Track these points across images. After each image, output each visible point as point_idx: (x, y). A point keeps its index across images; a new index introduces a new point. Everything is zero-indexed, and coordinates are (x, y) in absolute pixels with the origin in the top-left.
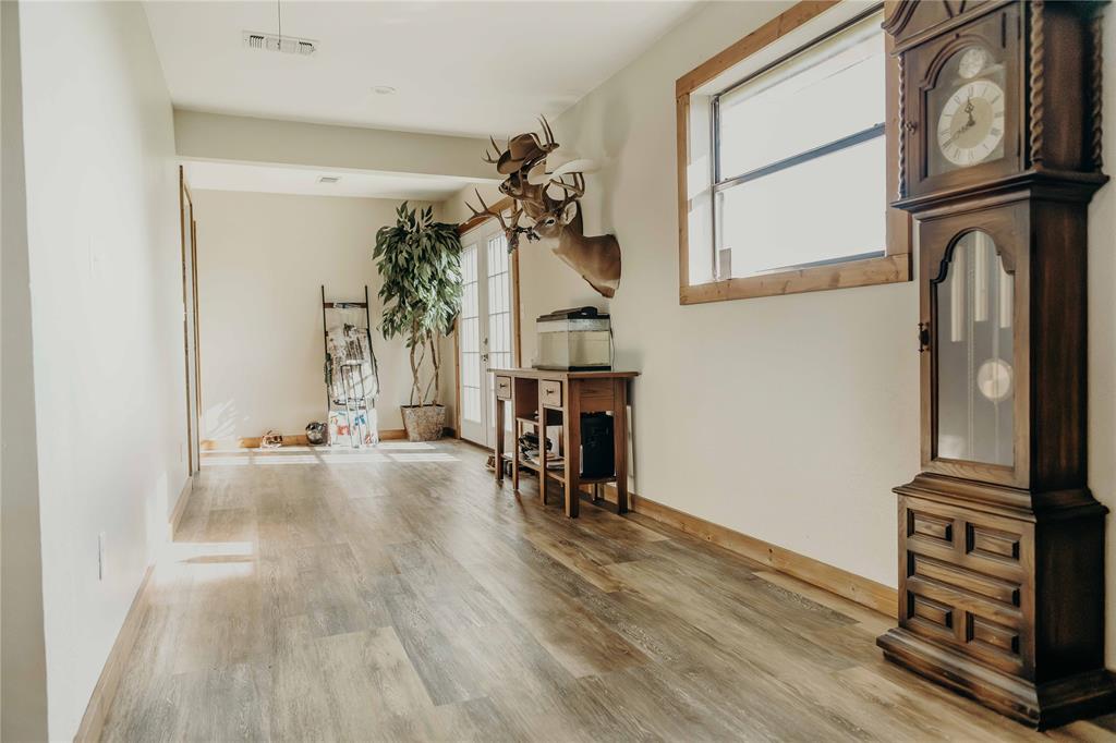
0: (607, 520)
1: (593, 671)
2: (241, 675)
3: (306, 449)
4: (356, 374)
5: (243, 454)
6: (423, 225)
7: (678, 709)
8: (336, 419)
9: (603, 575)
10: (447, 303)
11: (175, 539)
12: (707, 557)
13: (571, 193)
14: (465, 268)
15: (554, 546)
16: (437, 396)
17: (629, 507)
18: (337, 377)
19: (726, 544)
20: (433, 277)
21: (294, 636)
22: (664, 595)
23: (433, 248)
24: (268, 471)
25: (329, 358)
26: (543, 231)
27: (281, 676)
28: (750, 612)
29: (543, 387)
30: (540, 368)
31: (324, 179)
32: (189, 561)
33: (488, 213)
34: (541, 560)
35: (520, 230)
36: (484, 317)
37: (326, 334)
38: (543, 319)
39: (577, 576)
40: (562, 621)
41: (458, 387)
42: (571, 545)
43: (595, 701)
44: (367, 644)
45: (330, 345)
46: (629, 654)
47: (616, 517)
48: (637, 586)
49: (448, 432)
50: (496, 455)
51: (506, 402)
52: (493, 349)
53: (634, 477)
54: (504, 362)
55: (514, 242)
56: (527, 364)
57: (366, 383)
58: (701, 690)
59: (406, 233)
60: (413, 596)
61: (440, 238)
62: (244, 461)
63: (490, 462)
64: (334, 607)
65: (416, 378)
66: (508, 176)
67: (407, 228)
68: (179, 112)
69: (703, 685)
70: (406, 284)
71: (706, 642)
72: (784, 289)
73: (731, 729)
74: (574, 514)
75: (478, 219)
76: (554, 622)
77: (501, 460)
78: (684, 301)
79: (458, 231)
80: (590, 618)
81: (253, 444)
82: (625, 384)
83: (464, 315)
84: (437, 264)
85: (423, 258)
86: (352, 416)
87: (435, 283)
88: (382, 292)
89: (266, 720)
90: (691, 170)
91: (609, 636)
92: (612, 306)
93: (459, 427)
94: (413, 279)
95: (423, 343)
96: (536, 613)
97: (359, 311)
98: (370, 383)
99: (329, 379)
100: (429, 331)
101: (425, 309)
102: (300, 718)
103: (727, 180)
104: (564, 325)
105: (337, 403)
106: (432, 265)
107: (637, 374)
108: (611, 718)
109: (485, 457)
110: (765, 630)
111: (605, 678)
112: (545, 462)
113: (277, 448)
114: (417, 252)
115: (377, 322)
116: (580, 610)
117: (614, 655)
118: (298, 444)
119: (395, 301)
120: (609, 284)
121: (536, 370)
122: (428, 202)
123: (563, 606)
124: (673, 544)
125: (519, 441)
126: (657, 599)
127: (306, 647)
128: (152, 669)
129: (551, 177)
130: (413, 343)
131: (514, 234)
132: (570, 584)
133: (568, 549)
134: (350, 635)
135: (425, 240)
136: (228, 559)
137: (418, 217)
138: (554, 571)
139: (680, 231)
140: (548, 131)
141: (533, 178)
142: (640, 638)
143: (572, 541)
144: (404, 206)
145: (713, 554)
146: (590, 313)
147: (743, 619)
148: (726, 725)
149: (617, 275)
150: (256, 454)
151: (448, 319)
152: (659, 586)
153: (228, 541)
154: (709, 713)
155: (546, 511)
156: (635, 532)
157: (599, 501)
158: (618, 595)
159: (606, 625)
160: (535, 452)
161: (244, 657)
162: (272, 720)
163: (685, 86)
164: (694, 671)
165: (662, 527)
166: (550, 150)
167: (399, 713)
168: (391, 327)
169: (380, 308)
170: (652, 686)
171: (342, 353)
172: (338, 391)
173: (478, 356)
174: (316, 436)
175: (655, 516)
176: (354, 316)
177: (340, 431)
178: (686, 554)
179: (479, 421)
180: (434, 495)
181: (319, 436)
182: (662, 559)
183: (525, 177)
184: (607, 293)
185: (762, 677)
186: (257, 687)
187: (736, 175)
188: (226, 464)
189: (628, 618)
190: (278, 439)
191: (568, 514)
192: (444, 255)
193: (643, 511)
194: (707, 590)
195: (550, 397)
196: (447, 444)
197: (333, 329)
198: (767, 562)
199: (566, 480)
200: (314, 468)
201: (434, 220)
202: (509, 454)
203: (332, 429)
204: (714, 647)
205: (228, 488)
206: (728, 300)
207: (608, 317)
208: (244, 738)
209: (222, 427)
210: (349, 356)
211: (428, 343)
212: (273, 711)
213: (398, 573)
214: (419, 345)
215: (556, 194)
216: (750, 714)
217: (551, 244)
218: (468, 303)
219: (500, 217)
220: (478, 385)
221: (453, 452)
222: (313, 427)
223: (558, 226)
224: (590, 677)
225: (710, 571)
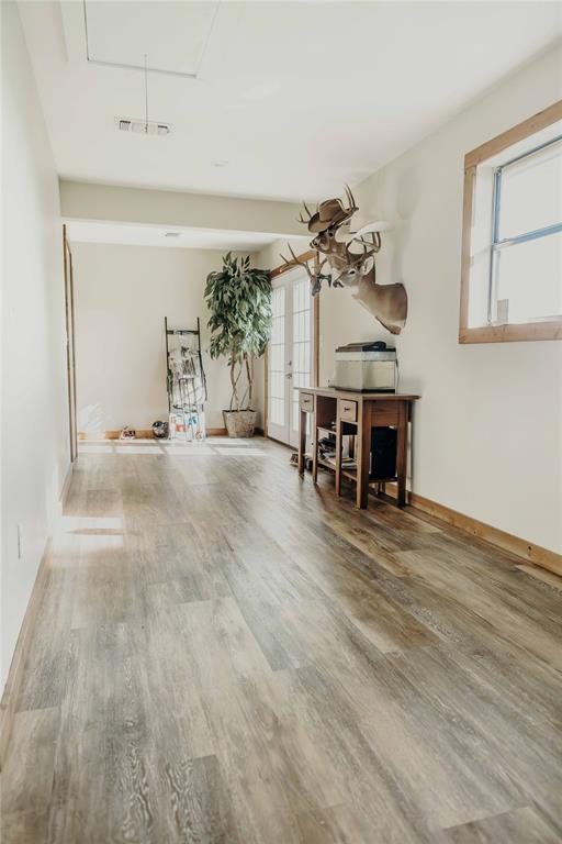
0: (390, 512)
1: (396, 648)
2: (122, 632)
3: (153, 441)
4: (190, 385)
5: (107, 444)
6: (242, 271)
7: (472, 688)
8: (175, 419)
9: (393, 561)
10: (259, 332)
11: (64, 513)
12: (475, 549)
13: (369, 249)
14: (274, 304)
15: (351, 533)
16: (250, 403)
17: (407, 502)
18: (176, 387)
19: (490, 539)
20: (250, 312)
21: (158, 600)
22: (444, 583)
23: (250, 289)
24: (126, 459)
25: (170, 372)
26: (346, 281)
27: (152, 636)
28: (519, 602)
29: (341, 405)
30: (337, 389)
31: (169, 234)
32: (76, 532)
33: (297, 262)
34: (342, 545)
35: (322, 277)
36: (289, 344)
37: (168, 354)
38: (340, 350)
39: (372, 561)
40: (365, 600)
41: (266, 397)
42: (364, 532)
43: (401, 676)
44: (215, 612)
45: (171, 363)
46: (423, 634)
47: (396, 509)
48: (422, 573)
49: (258, 432)
50: (299, 453)
51: (308, 414)
52: (296, 370)
53: (412, 478)
54: (304, 381)
55: (317, 287)
56: (324, 384)
57: (197, 392)
58: (487, 671)
59: (230, 277)
60: (246, 571)
61: (256, 281)
62: (109, 450)
63: (294, 458)
64: (187, 578)
65: (235, 390)
66: (317, 234)
67: (231, 273)
68: (64, 183)
69: (488, 668)
70: (229, 317)
71: (485, 627)
72: (556, 336)
73: (519, 710)
74: (364, 506)
75: (288, 266)
76: (358, 601)
77: (303, 457)
78: (462, 341)
79: (269, 276)
80: (387, 598)
81: (114, 436)
82: (408, 405)
83: (272, 342)
84: (253, 302)
85: (242, 297)
86: (187, 417)
87: (251, 316)
88: (210, 323)
89: (145, 675)
90: (474, 231)
91: (404, 616)
92: (398, 341)
93: (267, 428)
94: (234, 313)
95: (241, 363)
96: (342, 591)
97: (193, 337)
98: (200, 393)
99: (170, 389)
100: (245, 354)
101: (243, 337)
102: (170, 675)
103: (505, 241)
104: (359, 356)
105: (176, 407)
106: (249, 303)
107: (417, 397)
108: (417, 694)
109: (289, 454)
110: (533, 620)
111: (407, 655)
112: (341, 463)
113: (131, 440)
114: (238, 292)
115: (206, 346)
116: (378, 591)
117: (410, 634)
118: (147, 437)
119: (220, 330)
120: (397, 324)
121: (333, 390)
122: (247, 252)
123: (365, 587)
124: (445, 535)
125: (318, 444)
126: (438, 585)
127: (168, 612)
128: (55, 623)
129: (355, 236)
130: (233, 363)
131: (317, 280)
132: (367, 567)
133: (363, 537)
134: (201, 603)
135: (244, 283)
136: (104, 532)
137: (239, 265)
138: (353, 555)
139: (462, 282)
140: (351, 198)
141: (340, 236)
142: (431, 620)
143: (365, 529)
144: (228, 256)
145: (479, 547)
146: (380, 346)
147: (514, 609)
148: (513, 706)
149: (404, 317)
150: (116, 444)
151: (260, 345)
152: (438, 573)
153: (102, 516)
154: (498, 694)
155: (340, 501)
156: (412, 523)
157: (381, 495)
158: (408, 580)
159: (401, 606)
160: (331, 454)
161: (123, 618)
162: (149, 675)
163: (473, 160)
164: (479, 654)
165: (434, 520)
166: (352, 213)
167: (245, 676)
168: (217, 349)
169: (208, 336)
170: (447, 665)
171: (179, 369)
172: (177, 398)
173: (283, 374)
174: (160, 432)
175: (429, 511)
176: (189, 340)
177: (178, 428)
178: (458, 546)
179: (283, 424)
180: (252, 484)
181: (162, 432)
182: (439, 549)
183: (331, 235)
184: (395, 331)
185: (539, 664)
186: (135, 645)
187: (513, 236)
188: (96, 452)
189: (418, 602)
190: (132, 433)
191: (358, 505)
192: (258, 294)
193: (417, 506)
194: (479, 579)
195: (346, 412)
196: (257, 441)
197: (173, 351)
198: (526, 557)
199: (358, 479)
200: (160, 458)
201: (251, 267)
202: (310, 453)
203: (172, 427)
204: (493, 633)
205: (99, 471)
206: (503, 341)
207: (394, 350)
208: (129, 689)
209: (93, 423)
210: (185, 371)
211: (244, 362)
212: (149, 666)
213: (232, 550)
214: (237, 364)
215: (356, 249)
216: (532, 698)
217: (351, 291)
218: (276, 333)
219: (306, 266)
220: (283, 396)
221: (263, 449)
222: (157, 424)
223: (358, 276)
224: (395, 653)
225: (480, 562)
